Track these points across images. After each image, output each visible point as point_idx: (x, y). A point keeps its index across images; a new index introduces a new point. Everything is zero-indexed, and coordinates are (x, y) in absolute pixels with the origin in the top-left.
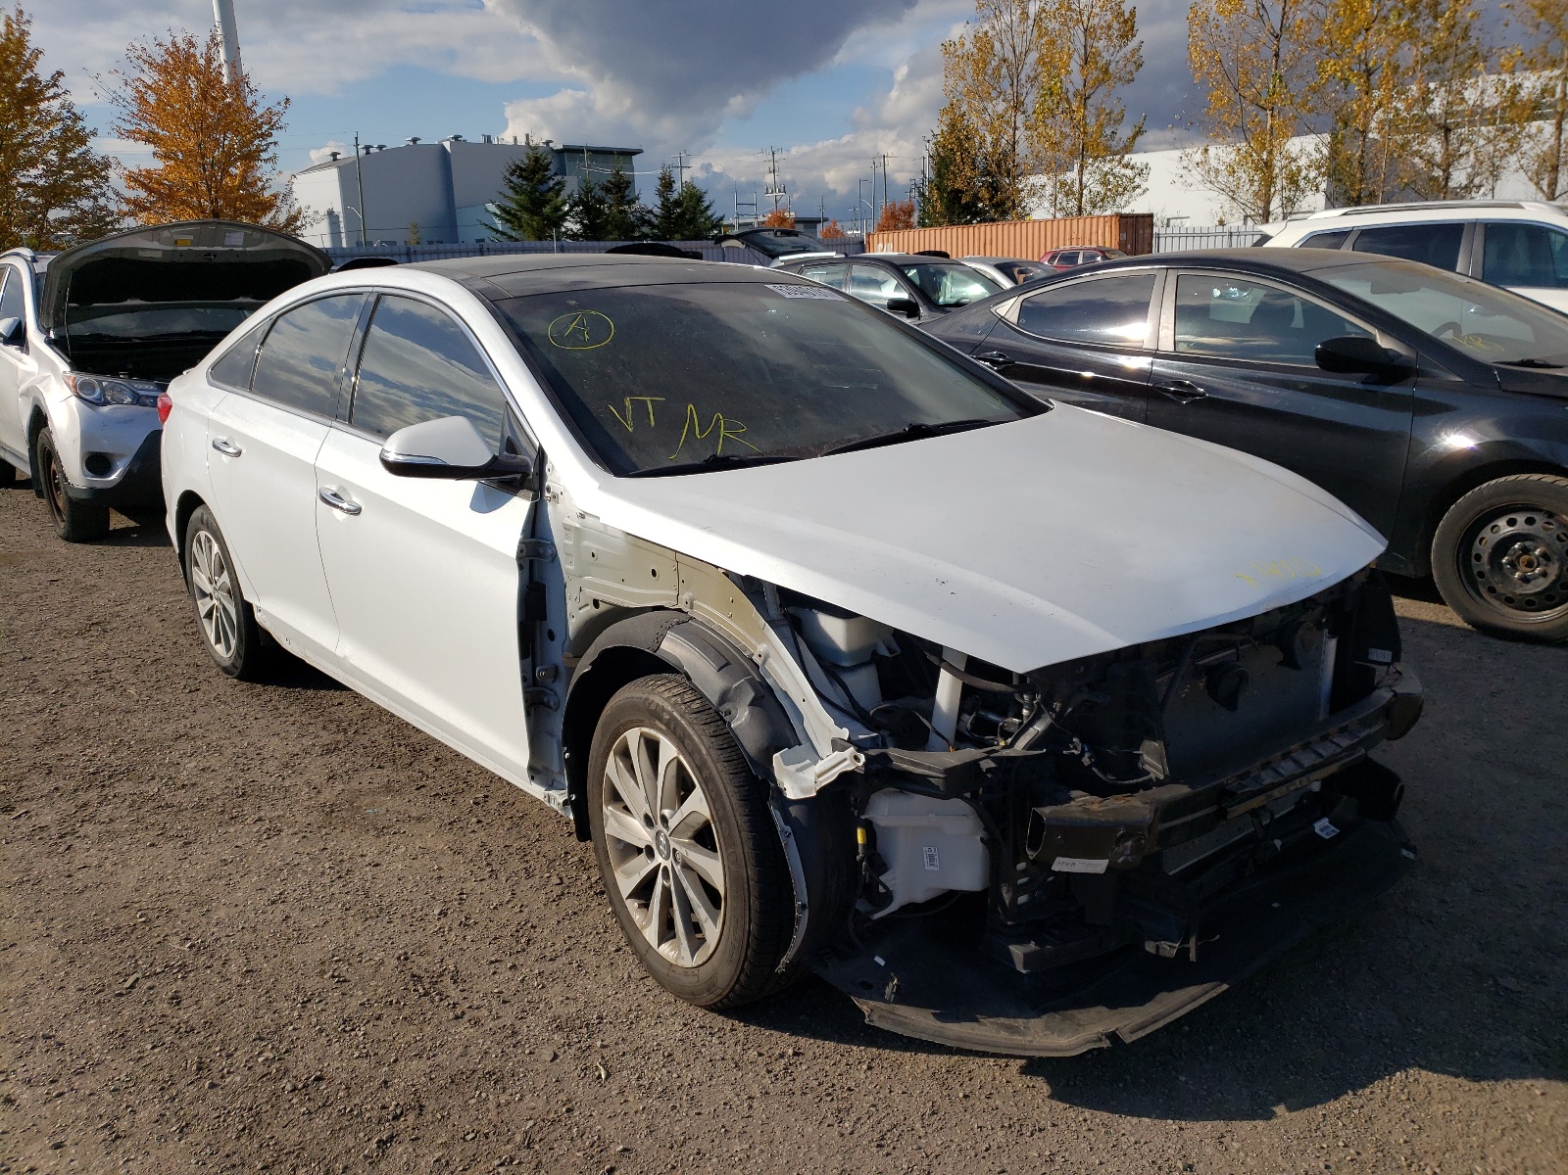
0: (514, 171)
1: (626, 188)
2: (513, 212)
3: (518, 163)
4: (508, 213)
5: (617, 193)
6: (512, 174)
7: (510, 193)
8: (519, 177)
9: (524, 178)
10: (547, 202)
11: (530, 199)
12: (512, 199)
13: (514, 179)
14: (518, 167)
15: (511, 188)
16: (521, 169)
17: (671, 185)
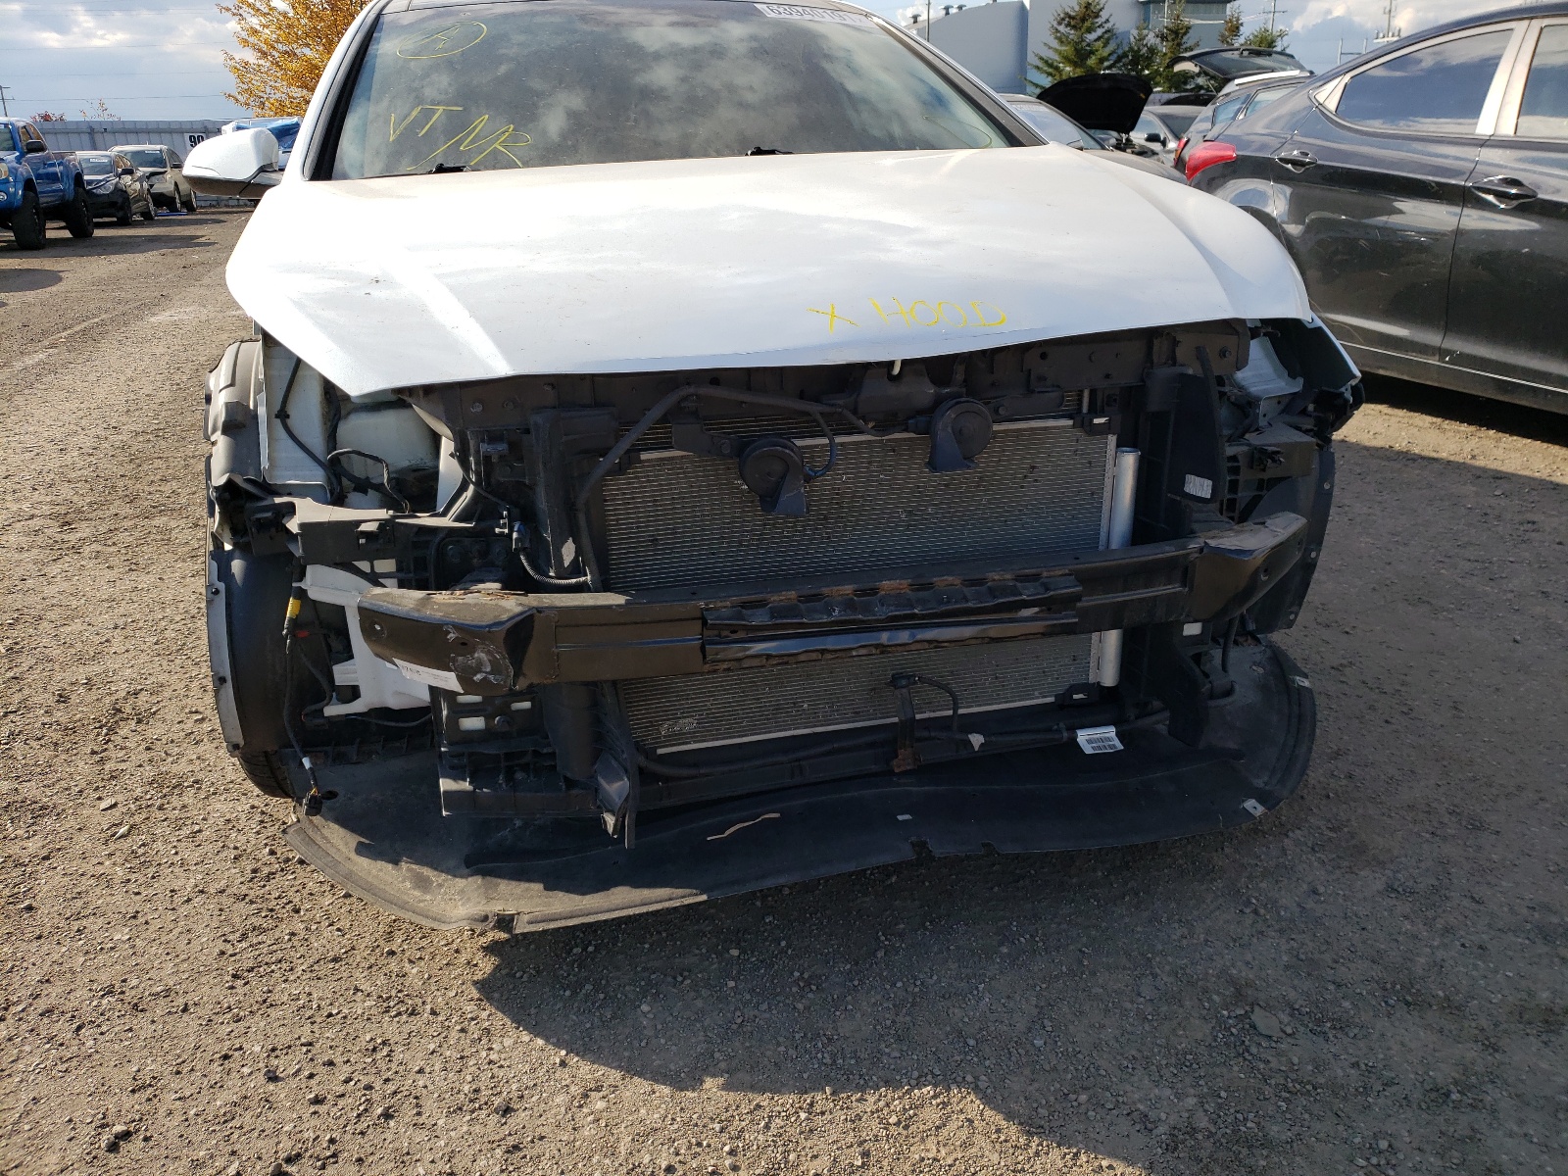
0: (1063, 19)
1: (1185, 34)
2: (1055, 64)
3: (1068, 10)
4: (1051, 66)
5: (1173, 40)
6: (1060, 24)
7: (1055, 44)
8: (1067, 26)
9: (1074, 27)
10: (1092, 52)
11: (1076, 49)
12: (1056, 50)
13: (1062, 28)
14: (1067, 14)
15: (1056, 38)
16: (1070, 17)
17: (1238, 28)
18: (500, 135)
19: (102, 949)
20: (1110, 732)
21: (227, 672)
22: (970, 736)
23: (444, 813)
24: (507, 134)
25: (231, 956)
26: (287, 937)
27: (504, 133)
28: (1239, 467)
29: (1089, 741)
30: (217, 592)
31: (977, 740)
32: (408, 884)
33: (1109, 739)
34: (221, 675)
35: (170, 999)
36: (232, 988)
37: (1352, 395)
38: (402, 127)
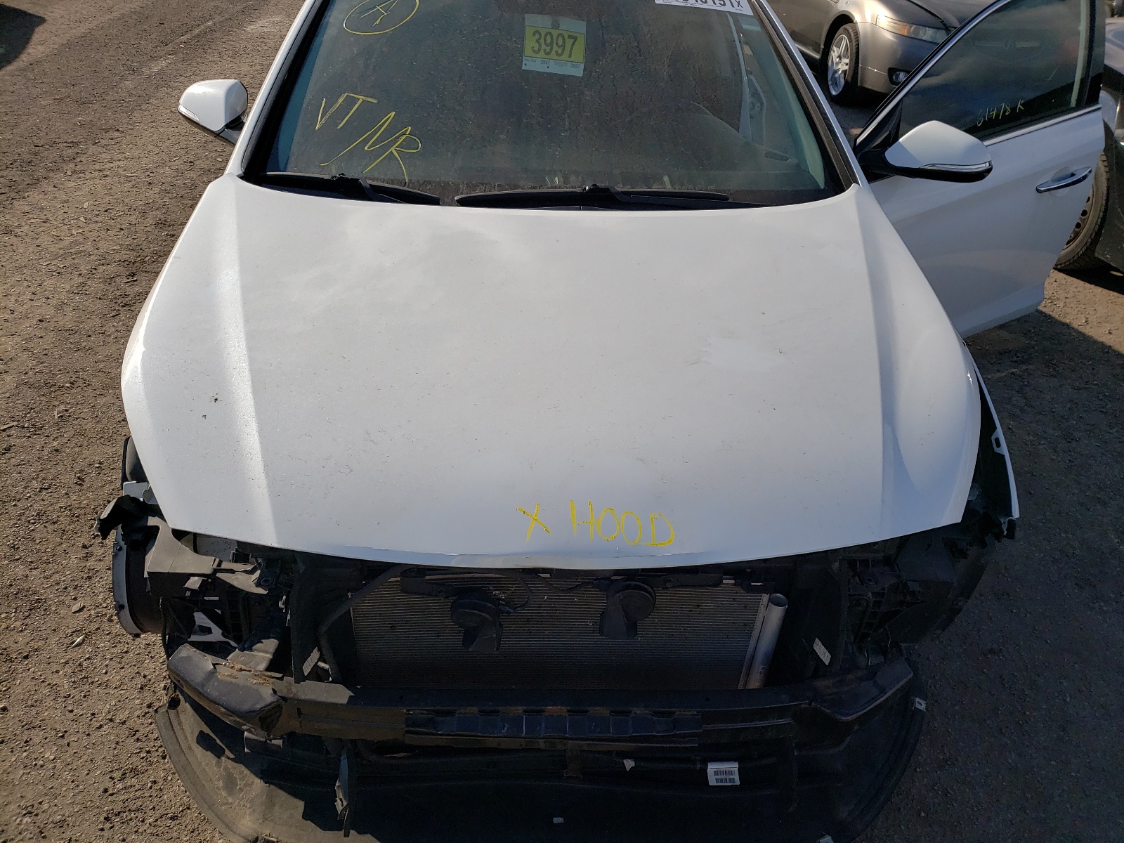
18: (398, 138)
19: (36, 765)
20: (734, 766)
21: (125, 601)
22: (625, 761)
23: (246, 750)
24: (404, 137)
25: (111, 795)
26: (149, 785)
27: (402, 135)
28: (884, 593)
29: (716, 773)
30: (121, 549)
31: (629, 764)
32: (221, 784)
33: (731, 773)
34: (121, 603)
35: (62, 830)
36: (102, 830)
37: (1007, 530)
38: (328, 115)
